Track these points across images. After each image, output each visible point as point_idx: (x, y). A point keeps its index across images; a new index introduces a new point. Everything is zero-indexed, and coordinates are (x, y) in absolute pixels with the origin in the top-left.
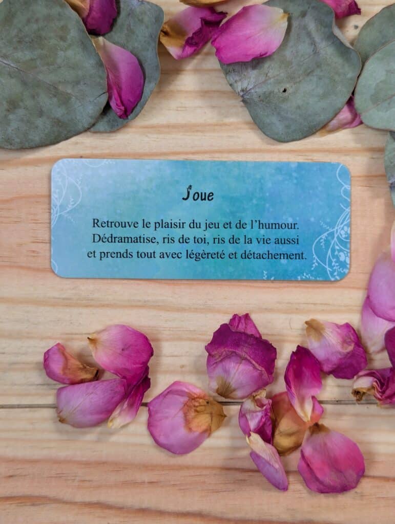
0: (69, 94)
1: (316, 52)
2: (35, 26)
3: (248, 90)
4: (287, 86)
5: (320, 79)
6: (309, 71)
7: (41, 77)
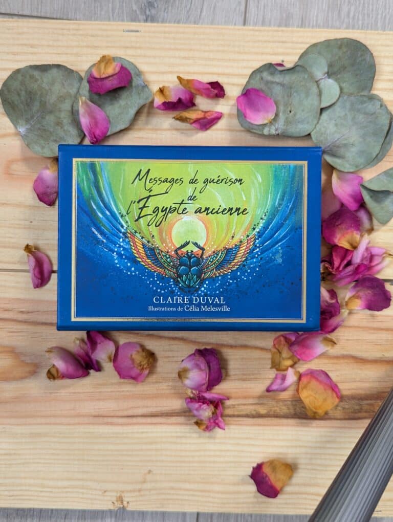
2: (23, 93)
7: (52, 101)
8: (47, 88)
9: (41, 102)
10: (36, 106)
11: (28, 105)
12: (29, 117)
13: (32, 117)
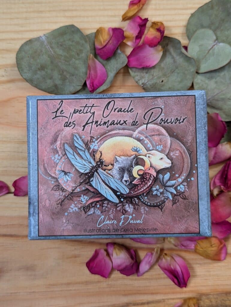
0: (67, 78)
1: (175, 62)
3: (145, 83)
4: (163, 79)
5: (178, 73)
6: (173, 71)
7: (60, 64)
8: (71, 62)
9: (61, 55)
10: (60, 52)
11: (61, 45)
12: (53, 45)
13: (52, 48)
